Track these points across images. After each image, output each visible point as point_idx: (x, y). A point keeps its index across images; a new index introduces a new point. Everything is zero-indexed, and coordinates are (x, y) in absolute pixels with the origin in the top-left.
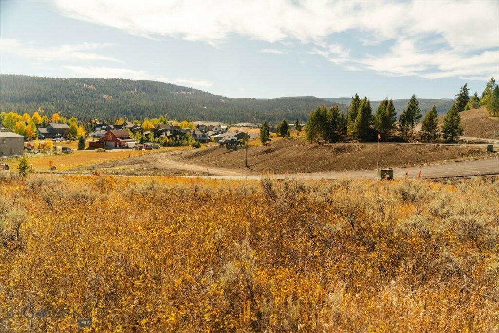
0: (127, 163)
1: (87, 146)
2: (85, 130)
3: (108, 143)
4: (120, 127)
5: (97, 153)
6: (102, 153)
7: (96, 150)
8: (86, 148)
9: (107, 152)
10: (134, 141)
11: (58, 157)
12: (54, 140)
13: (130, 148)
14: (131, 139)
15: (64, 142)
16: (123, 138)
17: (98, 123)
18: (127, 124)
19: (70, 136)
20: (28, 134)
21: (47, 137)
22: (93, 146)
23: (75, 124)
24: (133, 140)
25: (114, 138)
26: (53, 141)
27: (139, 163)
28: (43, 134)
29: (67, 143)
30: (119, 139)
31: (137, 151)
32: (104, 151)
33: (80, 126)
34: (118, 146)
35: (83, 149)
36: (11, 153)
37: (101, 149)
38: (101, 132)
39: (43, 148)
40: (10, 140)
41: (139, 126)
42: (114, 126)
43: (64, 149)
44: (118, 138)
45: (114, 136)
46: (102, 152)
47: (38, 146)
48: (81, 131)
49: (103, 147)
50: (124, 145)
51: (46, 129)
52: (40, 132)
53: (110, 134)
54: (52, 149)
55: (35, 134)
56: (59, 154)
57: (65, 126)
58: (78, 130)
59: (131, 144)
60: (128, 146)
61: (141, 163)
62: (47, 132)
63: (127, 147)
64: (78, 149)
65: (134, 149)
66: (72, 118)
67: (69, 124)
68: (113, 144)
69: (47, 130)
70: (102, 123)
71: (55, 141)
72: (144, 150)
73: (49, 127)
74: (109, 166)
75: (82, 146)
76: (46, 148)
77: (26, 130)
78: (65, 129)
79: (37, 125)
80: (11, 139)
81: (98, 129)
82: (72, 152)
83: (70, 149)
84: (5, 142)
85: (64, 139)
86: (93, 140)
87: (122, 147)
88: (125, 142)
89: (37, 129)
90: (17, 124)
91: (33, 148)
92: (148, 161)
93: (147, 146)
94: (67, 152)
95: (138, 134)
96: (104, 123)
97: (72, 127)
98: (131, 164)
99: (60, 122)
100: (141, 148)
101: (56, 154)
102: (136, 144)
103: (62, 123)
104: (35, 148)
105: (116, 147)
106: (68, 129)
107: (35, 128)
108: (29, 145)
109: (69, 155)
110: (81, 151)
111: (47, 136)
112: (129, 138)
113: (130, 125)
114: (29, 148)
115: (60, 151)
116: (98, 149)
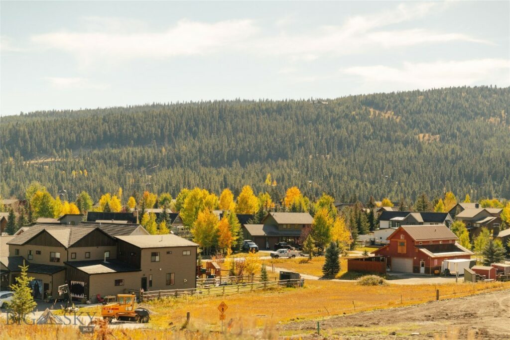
0: (417, 315)
1: (344, 269)
2: (352, 227)
3: (396, 261)
5: (363, 288)
6: (372, 288)
7: (361, 279)
8: (341, 273)
9: (388, 285)
10: (468, 257)
11: (267, 295)
12: (275, 253)
13: (453, 276)
14: (459, 250)
15: (298, 258)
16: (436, 249)
17: (389, 209)
18: (462, 209)
19: (310, 243)
20: (221, 238)
22: (358, 269)
23: (322, 212)
24: (467, 252)
25: (413, 248)
26: (272, 255)
27: (449, 318)
28: (256, 239)
29: (303, 262)
30: (424, 250)
31: (468, 283)
32: (381, 282)
33: (337, 219)
34: (422, 270)
35: (333, 278)
36: (169, 284)
37: (374, 276)
38: (383, 233)
39: (240, 272)
40: (168, 253)
41: (492, 215)
42: (422, 215)
43: (284, 276)
44: (423, 247)
45: (413, 241)
46: (374, 284)
47: (229, 268)
48: (339, 231)
49: (381, 274)
50: (439, 268)
51: (262, 226)
52: (247, 235)
53: (402, 237)
54: (258, 275)
55: (235, 238)
56: (271, 289)
57: (304, 218)
58: (331, 229)
59: (457, 264)
60: (447, 271)
61: (458, 317)
62: (263, 233)
63: (447, 274)
64: (325, 277)
65: (463, 278)
66: (325, 198)
67: (312, 213)
68: (408, 263)
69: (264, 229)
70: (397, 210)
71: (277, 256)
72: (490, 282)
73: (269, 222)
74: (365, 323)
75: (331, 270)
76: (245, 273)
77: (218, 231)
78: (304, 225)
79: (244, 219)
80: (169, 250)
81: (384, 224)
82: (301, 285)
83: (297, 276)
84: (157, 258)
85: (296, 252)
86: (366, 253)
87: (433, 272)
88: (441, 259)
89: (243, 227)
90: (201, 215)
91: (218, 273)
92: (480, 312)
93: (501, 270)
94: (289, 285)
95: (484, 238)
96: (402, 208)
97: (320, 220)
98: (428, 318)
99: (294, 209)
100: (481, 276)
101: (265, 289)
102: (473, 264)
103: (301, 210)
104: (222, 273)
105: (416, 273)
106: (309, 225)
107: (237, 226)
108: (211, 266)
109: (293, 291)
110: (325, 281)
111: (263, 243)
112: (453, 248)
113: (470, 210)
114: (210, 274)
115: (274, 282)
116: (366, 277)
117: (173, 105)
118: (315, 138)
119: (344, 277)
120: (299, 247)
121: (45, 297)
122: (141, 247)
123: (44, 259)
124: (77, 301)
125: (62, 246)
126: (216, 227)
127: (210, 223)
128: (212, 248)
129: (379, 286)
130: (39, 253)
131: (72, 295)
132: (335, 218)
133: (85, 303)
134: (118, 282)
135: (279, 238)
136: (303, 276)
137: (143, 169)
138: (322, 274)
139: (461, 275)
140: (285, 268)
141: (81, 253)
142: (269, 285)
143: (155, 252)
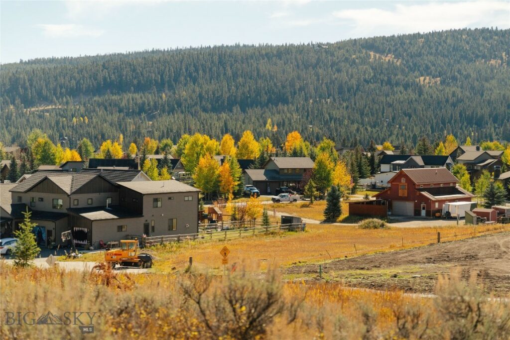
1: (345, 214)
2: (352, 171)
3: (397, 204)
4: (440, 161)
5: (364, 231)
6: (374, 231)
7: (362, 223)
8: (342, 217)
9: (389, 228)
10: (468, 199)
11: (268, 240)
12: (277, 197)
13: (455, 218)
14: (461, 193)
15: (300, 202)
16: (436, 191)
17: (389, 153)
18: (463, 152)
19: (311, 187)
20: (223, 183)
21: (264, 192)
22: (359, 212)
23: (324, 156)
24: (468, 194)
25: (414, 192)
26: (273, 200)
27: (450, 261)
28: (257, 183)
29: (303, 206)
30: (425, 194)
31: (469, 225)
32: (382, 225)
33: (338, 163)
34: (423, 213)
35: (335, 222)
36: (170, 228)
37: (375, 220)
38: (385, 176)
39: (242, 217)
40: (170, 198)
41: (493, 157)
42: (424, 158)
43: (286, 221)
44: (424, 190)
45: (414, 184)
46: (375, 227)
47: (231, 213)
48: (340, 176)
49: (382, 217)
50: (440, 210)
51: (263, 171)
52: (248, 180)
53: (403, 180)
54: (260, 220)
55: (236, 183)
56: (272, 233)
57: (305, 163)
58: (332, 172)
59: (458, 207)
60: (448, 213)
61: (459, 259)
62: (264, 178)
63: (448, 217)
64: (325, 222)
65: (462, 222)
66: (326, 142)
67: (313, 158)
68: (409, 206)
69: (265, 174)
70: (398, 153)
71: (278, 201)
72: (491, 225)
73: (270, 167)
74: (367, 266)
75: (332, 214)
76: (246, 217)
77: (219, 176)
78: (305, 170)
79: (245, 164)
80: (170, 196)
81: (384, 167)
82: (303, 229)
83: (299, 219)
84: (159, 204)
85: (298, 196)
86: (367, 197)
87: (434, 215)
88: (444, 201)
89: (244, 172)
90: (202, 161)
91: (220, 218)
92: (481, 254)
93: (502, 212)
94: (291, 229)
95: (485, 181)
96: (403, 152)
97: (321, 164)
98: (429, 260)
99: (295, 154)
100: (482, 218)
101: (267, 233)
102: (474, 206)
103: (301, 155)
104: (224, 218)
105: (417, 216)
106: (310, 170)
107: (238, 171)
108: (213, 211)
109: (293, 235)
110: (327, 225)
111: (264, 188)
112: (455, 191)
113: (471, 153)
114: (212, 219)
115: (275, 226)
116: (367, 221)
117: (172, 51)
118: (315, 82)
119: (345, 221)
120: (300, 191)
121: (49, 243)
122: (142, 193)
123: (46, 206)
124: (81, 248)
125: (64, 192)
126: (217, 172)
127: (212, 169)
128: (213, 193)
129: (380, 230)
130: (42, 200)
131: (75, 242)
132: (336, 163)
133: (89, 250)
134: (120, 228)
135: (280, 183)
136: (305, 220)
137: (143, 115)
138: (323, 218)
139: (462, 218)
140: (287, 212)
141: (84, 200)
142: (271, 230)
143: (156, 198)
